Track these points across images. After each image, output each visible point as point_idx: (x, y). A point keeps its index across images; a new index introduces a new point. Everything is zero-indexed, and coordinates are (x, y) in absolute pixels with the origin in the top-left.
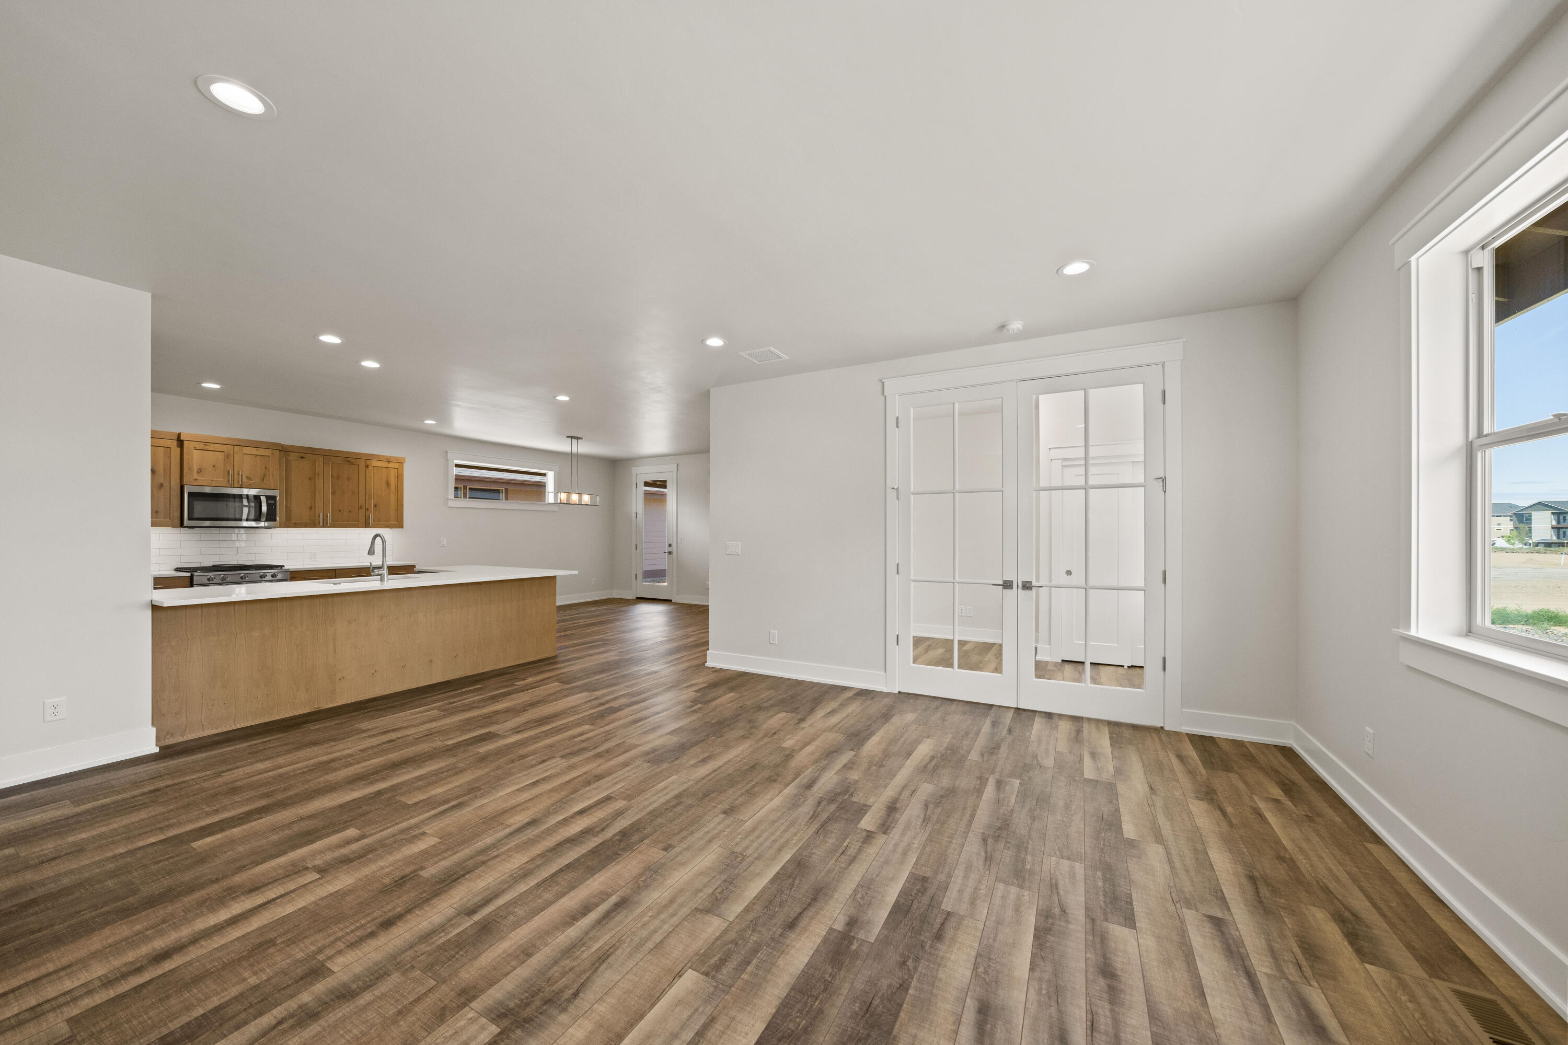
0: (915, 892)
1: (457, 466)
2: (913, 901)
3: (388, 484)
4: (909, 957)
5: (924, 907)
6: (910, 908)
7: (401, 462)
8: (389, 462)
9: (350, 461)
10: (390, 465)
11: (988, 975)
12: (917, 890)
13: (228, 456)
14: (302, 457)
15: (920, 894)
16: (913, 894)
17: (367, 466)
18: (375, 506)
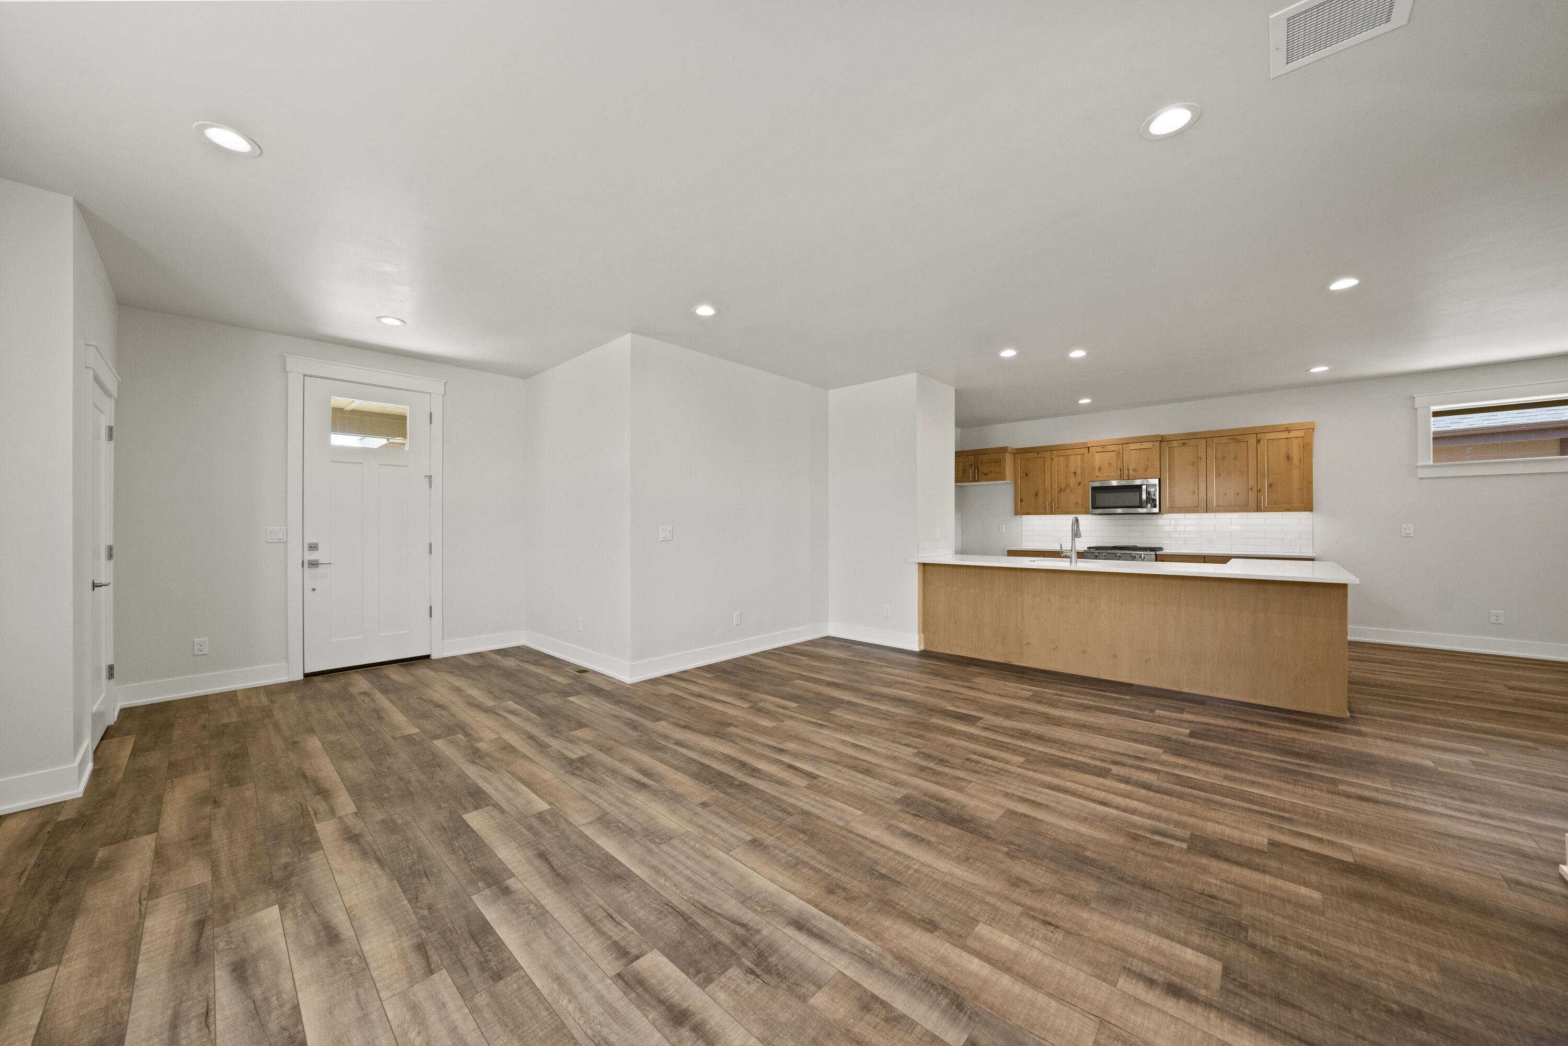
0: (490, 957)
1: (1436, 414)
2: (481, 948)
3: (1289, 458)
4: (430, 913)
5: (463, 954)
6: (475, 941)
7: (1309, 430)
8: (1289, 431)
9: (1236, 439)
10: (1293, 434)
11: (345, 962)
12: (490, 960)
13: (1119, 454)
14: (1184, 444)
15: (482, 959)
16: (490, 953)
17: (1258, 441)
18: (1270, 486)
